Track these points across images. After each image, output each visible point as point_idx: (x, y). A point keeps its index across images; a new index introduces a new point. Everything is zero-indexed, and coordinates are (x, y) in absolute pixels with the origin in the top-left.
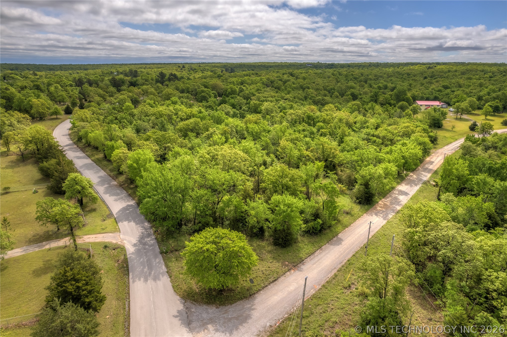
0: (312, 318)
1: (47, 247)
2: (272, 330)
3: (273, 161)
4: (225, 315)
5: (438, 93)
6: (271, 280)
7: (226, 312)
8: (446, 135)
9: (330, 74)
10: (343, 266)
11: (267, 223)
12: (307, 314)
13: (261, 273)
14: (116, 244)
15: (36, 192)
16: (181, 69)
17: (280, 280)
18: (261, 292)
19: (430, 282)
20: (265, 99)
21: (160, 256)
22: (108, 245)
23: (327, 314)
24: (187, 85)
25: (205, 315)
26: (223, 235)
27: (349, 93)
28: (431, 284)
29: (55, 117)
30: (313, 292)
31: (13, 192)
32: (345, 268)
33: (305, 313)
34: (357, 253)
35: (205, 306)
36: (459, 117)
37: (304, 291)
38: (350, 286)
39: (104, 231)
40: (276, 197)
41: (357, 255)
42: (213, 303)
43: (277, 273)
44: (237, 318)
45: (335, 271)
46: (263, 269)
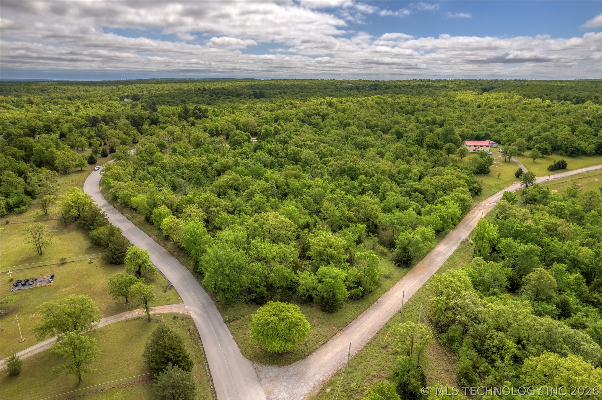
0: (356, 373)
1: (124, 318)
2: (324, 384)
3: (316, 222)
4: (287, 373)
5: (489, 129)
6: (321, 343)
7: (287, 371)
8: (491, 184)
9: (373, 103)
10: (381, 329)
11: (315, 291)
12: (352, 370)
13: (312, 337)
14: (183, 314)
15: (91, 262)
16: (202, 93)
17: (329, 342)
18: (314, 353)
19: (451, 340)
20: (303, 143)
21: (225, 325)
22: (176, 316)
23: (367, 370)
24: (216, 123)
25: (271, 374)
26: (283, 309)
27: (393, 130)
28: (451, 344)
29: (79, 169)
30: (356, 352)
31: (69, 262)
32: (383, 330)
33: (350, 370)
34: (394, 316)
35: (269, 367)
36: (507, 160)
37: (349, 352)
38: (386, 346)
39: (169, 302)
40: (323, 269)
41: (394, 319)
42: (275, 364)
43: (326, 337)
44: (296, 375)
45: (374, 334)
46: (314, 333)
